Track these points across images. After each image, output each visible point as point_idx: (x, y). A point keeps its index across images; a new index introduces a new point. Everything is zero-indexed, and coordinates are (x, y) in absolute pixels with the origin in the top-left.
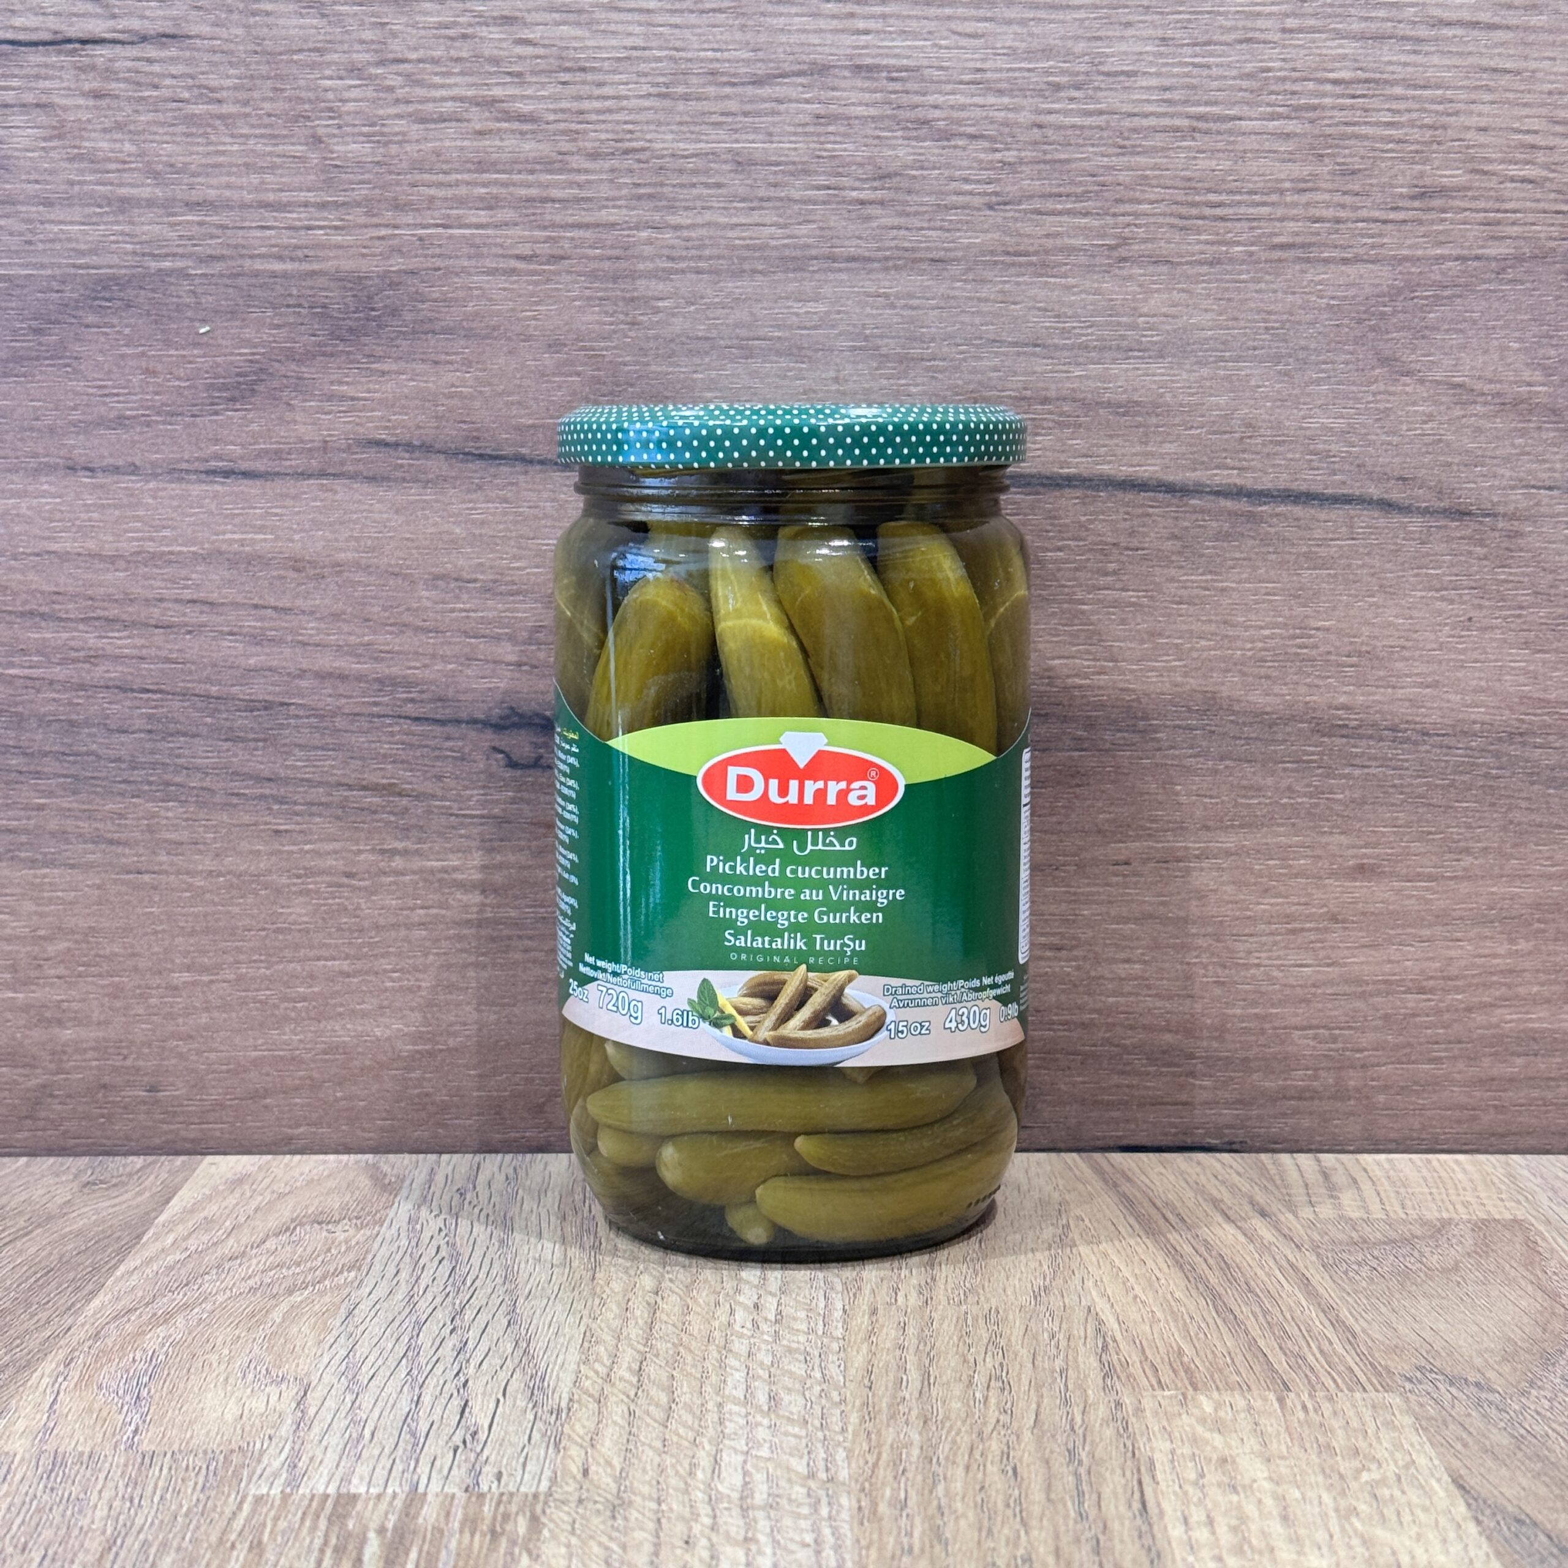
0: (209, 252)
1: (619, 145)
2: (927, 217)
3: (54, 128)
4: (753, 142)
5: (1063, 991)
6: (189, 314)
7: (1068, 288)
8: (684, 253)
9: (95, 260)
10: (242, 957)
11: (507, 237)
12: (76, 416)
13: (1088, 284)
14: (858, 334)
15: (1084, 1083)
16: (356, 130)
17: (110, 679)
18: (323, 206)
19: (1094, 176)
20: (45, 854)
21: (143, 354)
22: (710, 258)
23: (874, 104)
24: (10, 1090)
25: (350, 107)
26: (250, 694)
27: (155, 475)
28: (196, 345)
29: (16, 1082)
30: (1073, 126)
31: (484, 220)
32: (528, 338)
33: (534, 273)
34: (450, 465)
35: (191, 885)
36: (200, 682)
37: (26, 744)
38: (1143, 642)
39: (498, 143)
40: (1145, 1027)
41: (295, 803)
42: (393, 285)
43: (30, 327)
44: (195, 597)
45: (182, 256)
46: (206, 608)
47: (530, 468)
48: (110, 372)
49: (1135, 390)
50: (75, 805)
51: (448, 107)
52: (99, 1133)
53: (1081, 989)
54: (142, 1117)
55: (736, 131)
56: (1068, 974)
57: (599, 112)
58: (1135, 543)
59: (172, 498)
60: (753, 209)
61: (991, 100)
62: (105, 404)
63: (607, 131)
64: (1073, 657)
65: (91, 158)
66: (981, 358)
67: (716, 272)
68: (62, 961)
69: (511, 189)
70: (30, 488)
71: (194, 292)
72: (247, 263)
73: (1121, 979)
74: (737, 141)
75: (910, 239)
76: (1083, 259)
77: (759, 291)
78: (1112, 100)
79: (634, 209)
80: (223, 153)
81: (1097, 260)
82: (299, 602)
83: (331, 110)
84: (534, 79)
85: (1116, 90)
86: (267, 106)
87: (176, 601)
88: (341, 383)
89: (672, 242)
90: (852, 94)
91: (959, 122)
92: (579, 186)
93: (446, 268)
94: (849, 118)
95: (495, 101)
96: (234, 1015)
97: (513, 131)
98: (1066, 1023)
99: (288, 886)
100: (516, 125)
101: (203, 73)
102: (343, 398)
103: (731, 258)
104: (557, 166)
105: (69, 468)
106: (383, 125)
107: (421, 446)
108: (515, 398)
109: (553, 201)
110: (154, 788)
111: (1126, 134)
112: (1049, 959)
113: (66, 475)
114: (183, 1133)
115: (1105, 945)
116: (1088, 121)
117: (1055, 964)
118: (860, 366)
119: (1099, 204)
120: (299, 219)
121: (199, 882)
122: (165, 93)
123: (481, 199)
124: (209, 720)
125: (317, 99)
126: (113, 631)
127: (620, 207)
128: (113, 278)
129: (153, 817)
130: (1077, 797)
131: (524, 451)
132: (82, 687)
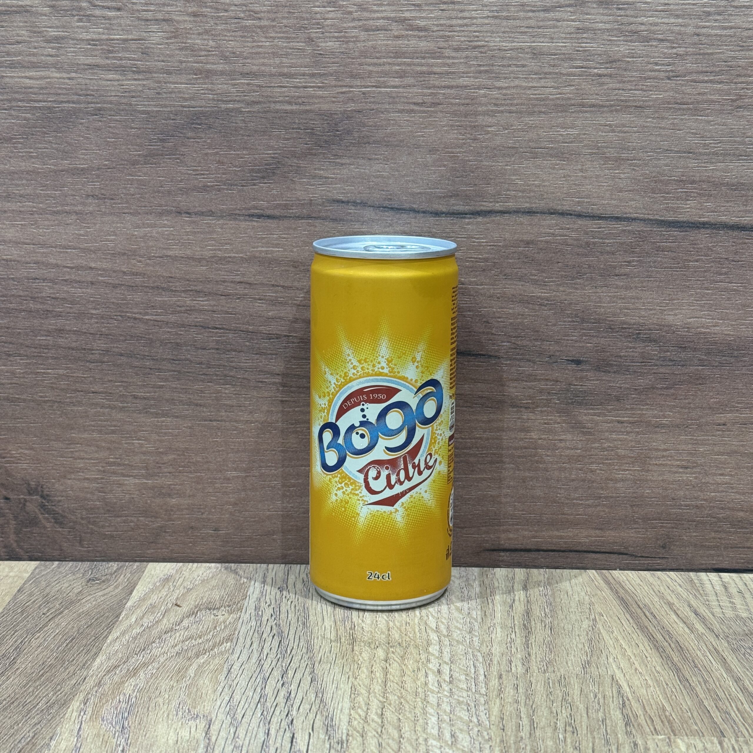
0: (252, 99)
1: (471, 43)
2: (634, 83)
3: (173, 32)
4: (543, 42)
5: (687, 489)
6: (241, 132)
7: (709, 122)
8: (503, 102)
9: (193, 103)
10: (262, 464)
11: (409, 93)
12: (182, 185)
13: (719, 120)
14: (595, 146)
15: (695, 536)
16: (331, 35)
17: (197, 322)
18: (313, 75)
19: (726, 62)
20: (163, 410)
21: (217, 153)
22: (517, 105)
23: (608, 22)
24: (144, 529)
25: (329, 22)
26: (269, 331)
27: (222, 217)
28: (244, 148)
29: (147, 525)
30: (716, 35)
31: (397, 84)
32: (419, 147)
33: (424, 112)
34: (376, 213)
35: (237, 427)
36: (243, 324)
37: (154, 354)
38: (739, 309)
39: (406, 42)
40: (729, 508)
41: (291, 387)
42: (349, 118)
43: (158, 138)
44: (242, 280)
45: (239, 101)
46: (247, 286)
47: (417, 215)
48: (200, 162)
49: (742, 177)
50: (178, 386)
51: (381, 22)
52: (189, 551)
53: (697, 488)
54: (210, 543)
55: (534, 36)
56: (691, 481)
57: (461, 26)
58: (737, 258)
59: (230, 228)
60: (541, 78)
61: (672, 20)
62: (197, 179)
63: (465, 36)
64: (702, 318)
65: (192, 49)
66: (659, 159)
67: (521, 112)
68: (171, 465)
69: (413, 67)
70: (158, 222)
71: (244, 121)
72: (272, 105)
73: (720, 484)
74: (534, 42)
75: (624, 95)
76: (717, 107)
77: (542, 123)
78: (738, 21)
79: (477, 78)
80: (261, 47)
81: (725, 107)
82: (296, 284)
83: (318, 24)
84: (427, 8)
85: (740, 15)
86: (285, 21)
87: (232, 282)
88: (320, 169)
89: (497, 95)
90: (597, 17)
91: (654, 33)
92: (449, 65)
93: (377, 109)
94: (596, 30)
95: (405, 19)
96: (258, 493)
97: (415, 36)
98: (688, 505)
99: (287, 429)
100: (416, 33)
101: (251, 4)
102: (321, 177)
103: (528, 105)
104: (438, 54)
105: (178, 212)
106: (345, 32)
107: (361, 203)
108: (411, 178)
109: (435, 74)
110: (219, 378)
111: (744, 40)
112: (680, 473)
113: (176, 216)
114: (231, 551)
115: (711, 466)
116: (725, 32)
117: (684, 475)
118: (595, 163)
119: (728, 77)
120: (300, 82)
121: (241, 426)
122: (232, 14)
123: (397, 72)
124: (248, 343)
125: (311, 18)
126: (199, 297)
127: (470, 77)
128: (202, 113)
129: (218, 393)
130: (699, 390)
131: (415, 206)
132: (183, 326)
